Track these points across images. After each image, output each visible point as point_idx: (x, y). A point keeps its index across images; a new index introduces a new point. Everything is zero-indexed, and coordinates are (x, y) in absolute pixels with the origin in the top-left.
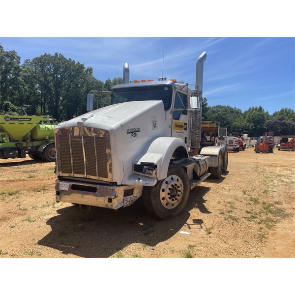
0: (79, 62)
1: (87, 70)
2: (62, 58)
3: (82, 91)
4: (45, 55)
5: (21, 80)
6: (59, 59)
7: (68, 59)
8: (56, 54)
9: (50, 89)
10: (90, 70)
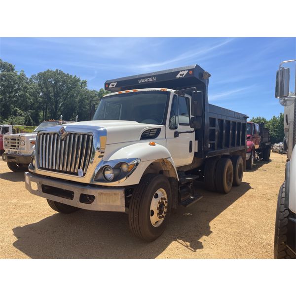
0: (75, 76)
1: (82, 83)
2: (61, 73)
3: (77, 100)
4: (48, 71)
5: (29, 96)
6: (59, 74)
7: (66, 74)
8: (57, 70)
9: (50, 98)
10: (85, 83)
